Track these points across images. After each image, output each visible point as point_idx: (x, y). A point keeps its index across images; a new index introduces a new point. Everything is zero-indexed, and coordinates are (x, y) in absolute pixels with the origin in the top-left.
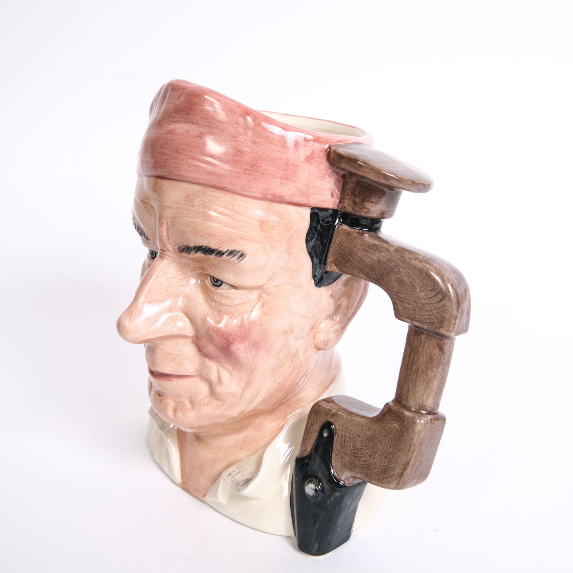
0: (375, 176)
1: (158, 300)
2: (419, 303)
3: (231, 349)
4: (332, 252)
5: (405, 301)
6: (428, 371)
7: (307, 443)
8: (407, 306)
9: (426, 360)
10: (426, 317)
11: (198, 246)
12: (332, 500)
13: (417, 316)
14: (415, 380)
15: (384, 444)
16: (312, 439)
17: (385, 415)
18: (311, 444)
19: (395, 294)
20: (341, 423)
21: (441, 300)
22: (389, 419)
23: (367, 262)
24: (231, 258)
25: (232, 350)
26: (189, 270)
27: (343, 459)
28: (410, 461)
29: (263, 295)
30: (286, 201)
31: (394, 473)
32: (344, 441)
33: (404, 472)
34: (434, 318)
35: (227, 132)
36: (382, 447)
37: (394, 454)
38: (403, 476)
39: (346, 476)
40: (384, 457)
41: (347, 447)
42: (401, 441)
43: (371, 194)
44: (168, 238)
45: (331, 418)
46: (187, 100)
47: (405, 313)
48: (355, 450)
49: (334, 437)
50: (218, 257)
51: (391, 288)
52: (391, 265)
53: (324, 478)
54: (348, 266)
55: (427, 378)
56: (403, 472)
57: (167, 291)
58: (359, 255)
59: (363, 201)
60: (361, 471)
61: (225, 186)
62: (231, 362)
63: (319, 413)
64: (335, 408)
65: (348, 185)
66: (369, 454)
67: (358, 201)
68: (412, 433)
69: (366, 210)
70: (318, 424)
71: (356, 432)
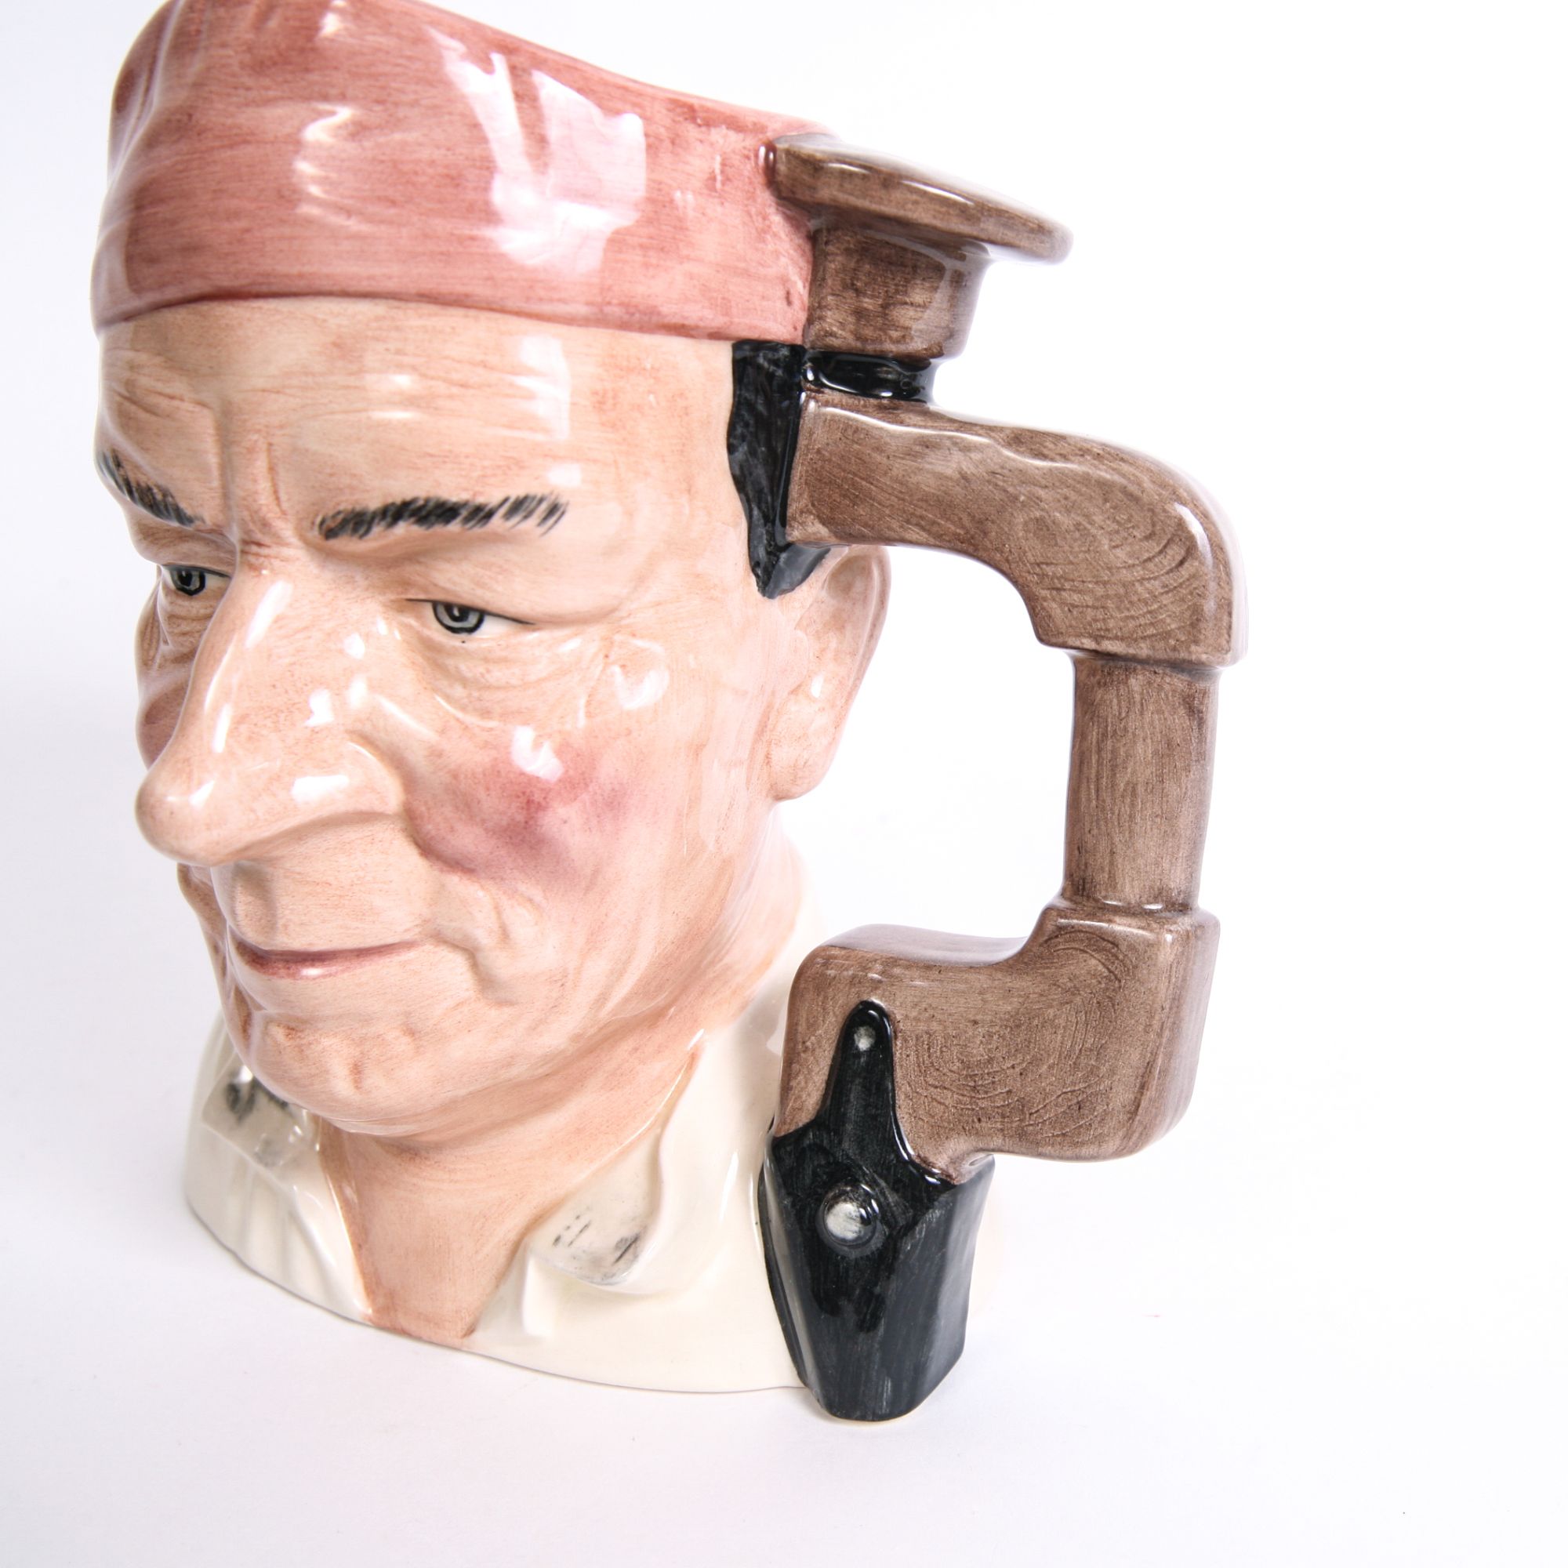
0: (935, 210)
1: (268, 707)
2: (1115, 584)
3: (541, 826)
4: (803, 481)
5: (1067, 586)
6: (1166, 785)
7: (803, 1084)
8: (1076, 598)
9: (1156, 753)
10: (1142, 621)
11: (398, 500)
12: (918, 1236)
13: (1111, 624)
14: (1130, 817)
15: (1064, 1027)
16: (818, 1069)
17: (1053, 941)
18: (818, 1084)
19: (1032, 572)
20: (909, 999)
21: (1182, 563)
22: (1067, 951)
23: (927, 489)
24: (519, 523)
25: (544, 828)
26: (353, 598)
27: (935, 1103)
28: (1154, 1061)
29: (618, 638)
30: (666, 321)
31: (1110, 1107)
32: (929, 1049)
33: (1143, 1097)
34: (1168, 620)
35: (450, 114)
36: (1059, 1037)
37: (1099, 1051)
38: (1140, 1111)
39: (950, 1153)
40: (1070, 1065)
41: (942, 1064)
42: (1116, 1007)
43: (907, 281)
44: (278, 499)
45: (872, 991)
46: (291, 23)
47: (1074, 623)
48: (969, 1068)
49: (894, 1045)
50: (474, 526)
51: (1016, 555)
52: (1005, 485)
53: (881, 1176)
54: (862, 513)
55: (1164, 804)
56: (1139, 1096)
57: (293, 676)
58: (895, 472)
59: (885, 306)
60: (999, 1126)
61: (468, 289)
62: (538, 872)
63: (830, 984)
64: (877, 960)
65: (830, 262)
66: (1018, 1070)
67: (871, 307)
68: (1149, 974)
69: (896, 330)
70: (831, 1019)
71: (965, 1015)
